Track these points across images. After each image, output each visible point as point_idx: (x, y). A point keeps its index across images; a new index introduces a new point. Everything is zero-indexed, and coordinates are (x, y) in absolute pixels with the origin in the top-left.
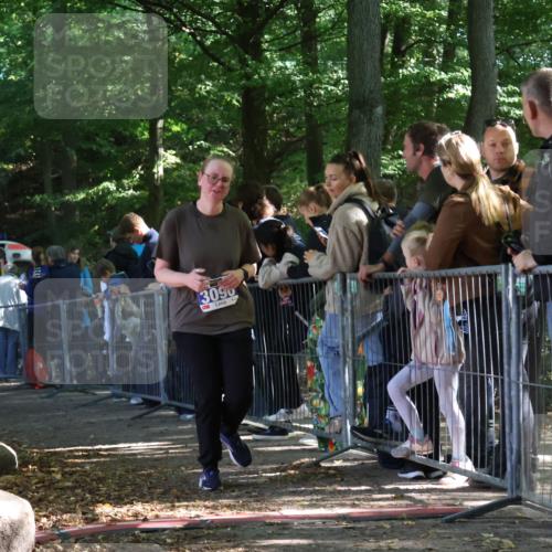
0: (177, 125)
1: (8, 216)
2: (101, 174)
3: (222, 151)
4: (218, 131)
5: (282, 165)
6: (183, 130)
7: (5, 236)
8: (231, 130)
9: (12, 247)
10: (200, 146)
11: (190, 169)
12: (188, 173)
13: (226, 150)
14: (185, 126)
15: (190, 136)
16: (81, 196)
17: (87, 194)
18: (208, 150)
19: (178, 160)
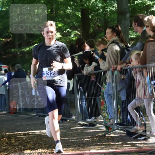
0: (60, 24)
1: (3, 57)
2: (35, 42)
3: (76, 33)
4: (74, 26)
5: (97, 37)
6: (62, 26)
7: (2, 63)
8: (79, 25)
9: (4, 67)
10: (68, 31)
11: (65, 39)
12: (64, 40)
13: (77, 32)
14: (63, 24)
15: (64, 28)
16: (28, 49)
17: (30, 48)
18: (71, 32)
19: (61, 36)
